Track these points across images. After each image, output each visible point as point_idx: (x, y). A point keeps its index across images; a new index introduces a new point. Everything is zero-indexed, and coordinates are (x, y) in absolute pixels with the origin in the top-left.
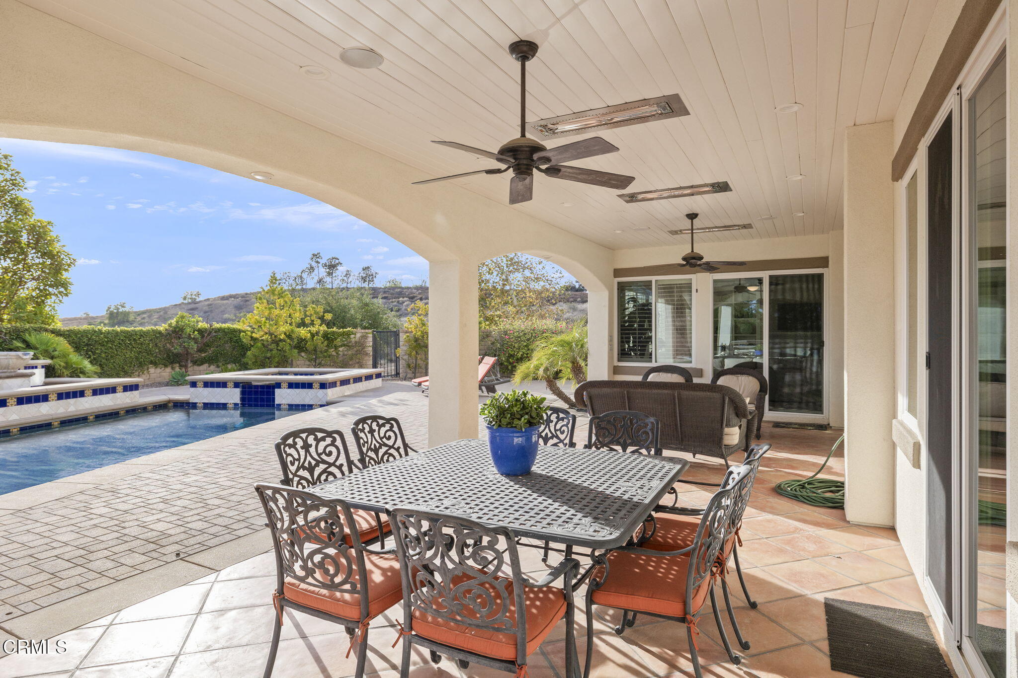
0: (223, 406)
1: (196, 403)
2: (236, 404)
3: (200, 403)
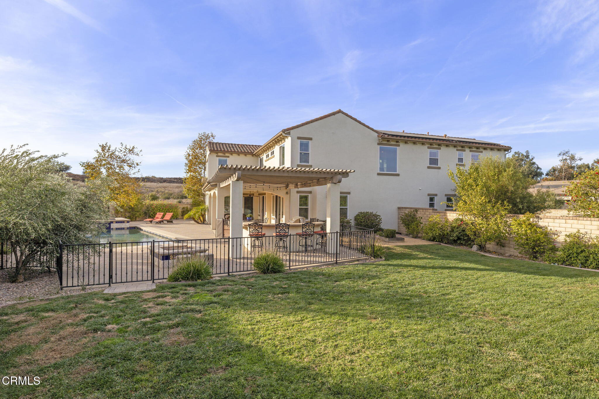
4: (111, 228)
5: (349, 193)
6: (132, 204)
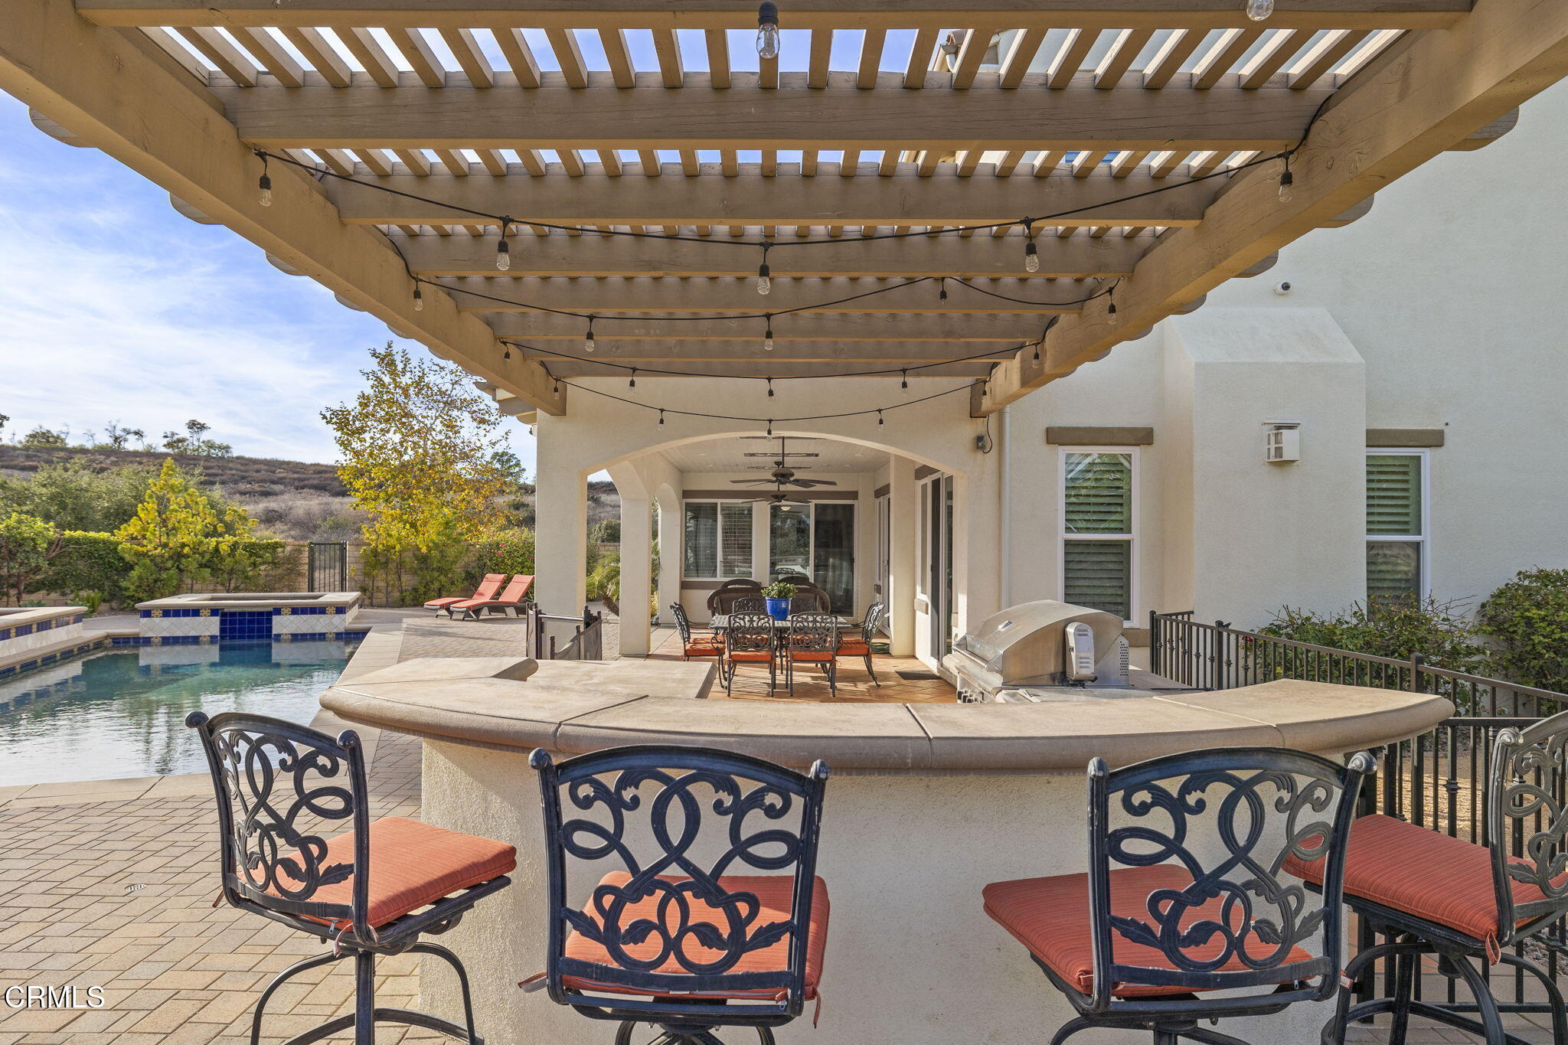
0: (195, 640)
1: (150, 638)
2: (213, 637)
3: (156, 638)
4: (274, 632)
5: (1435, 440)
6: (422, 543)
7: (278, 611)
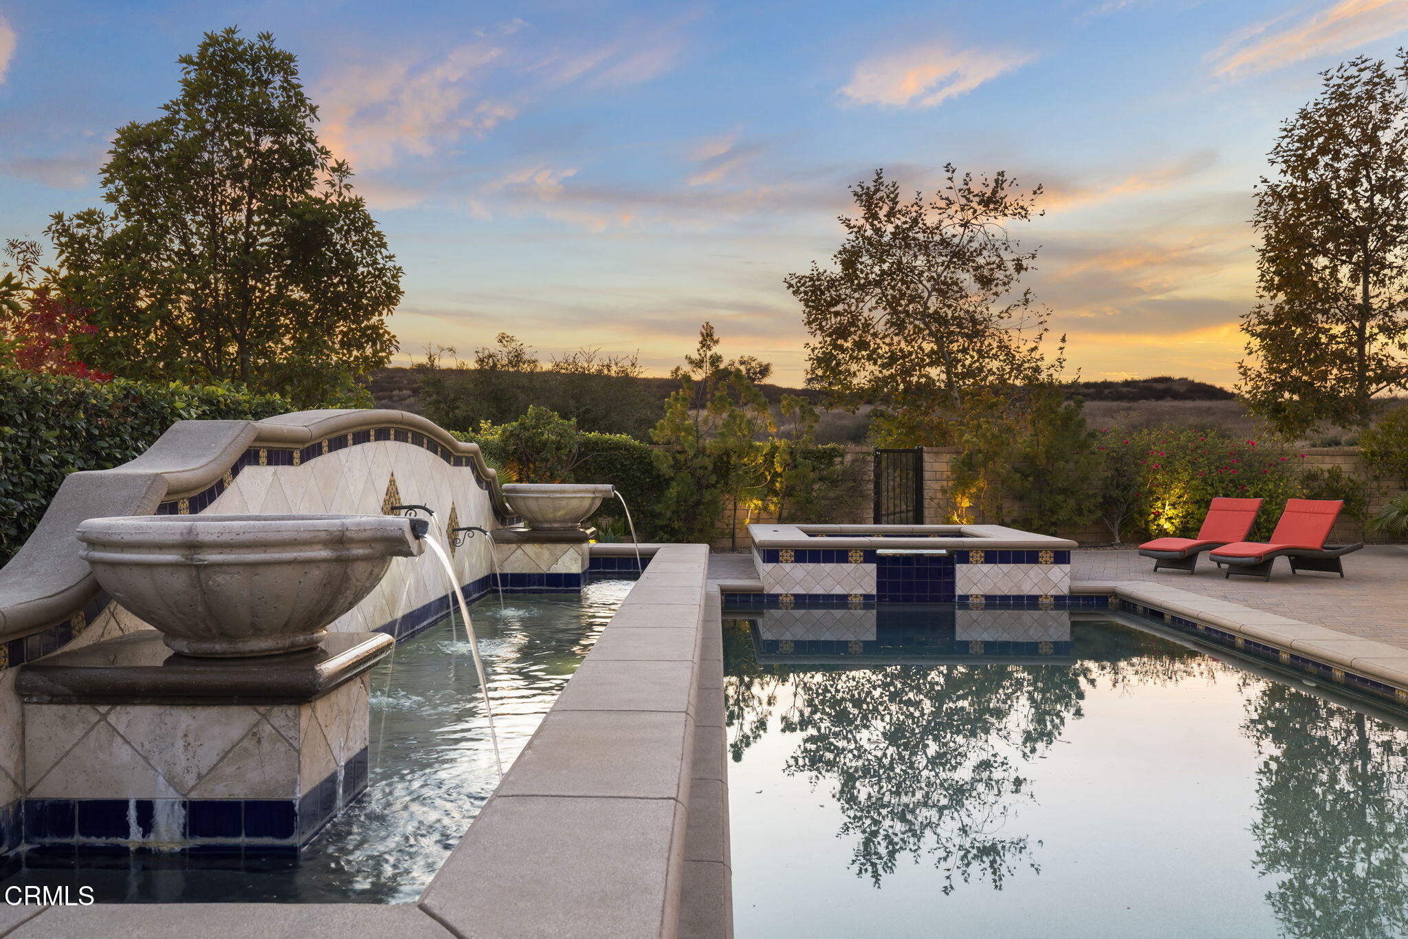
0: (841, 601)
1: (777, 596)
2: (867, 597)
3: (786, 595)
4: (958, 592)
7: (963, 555)
